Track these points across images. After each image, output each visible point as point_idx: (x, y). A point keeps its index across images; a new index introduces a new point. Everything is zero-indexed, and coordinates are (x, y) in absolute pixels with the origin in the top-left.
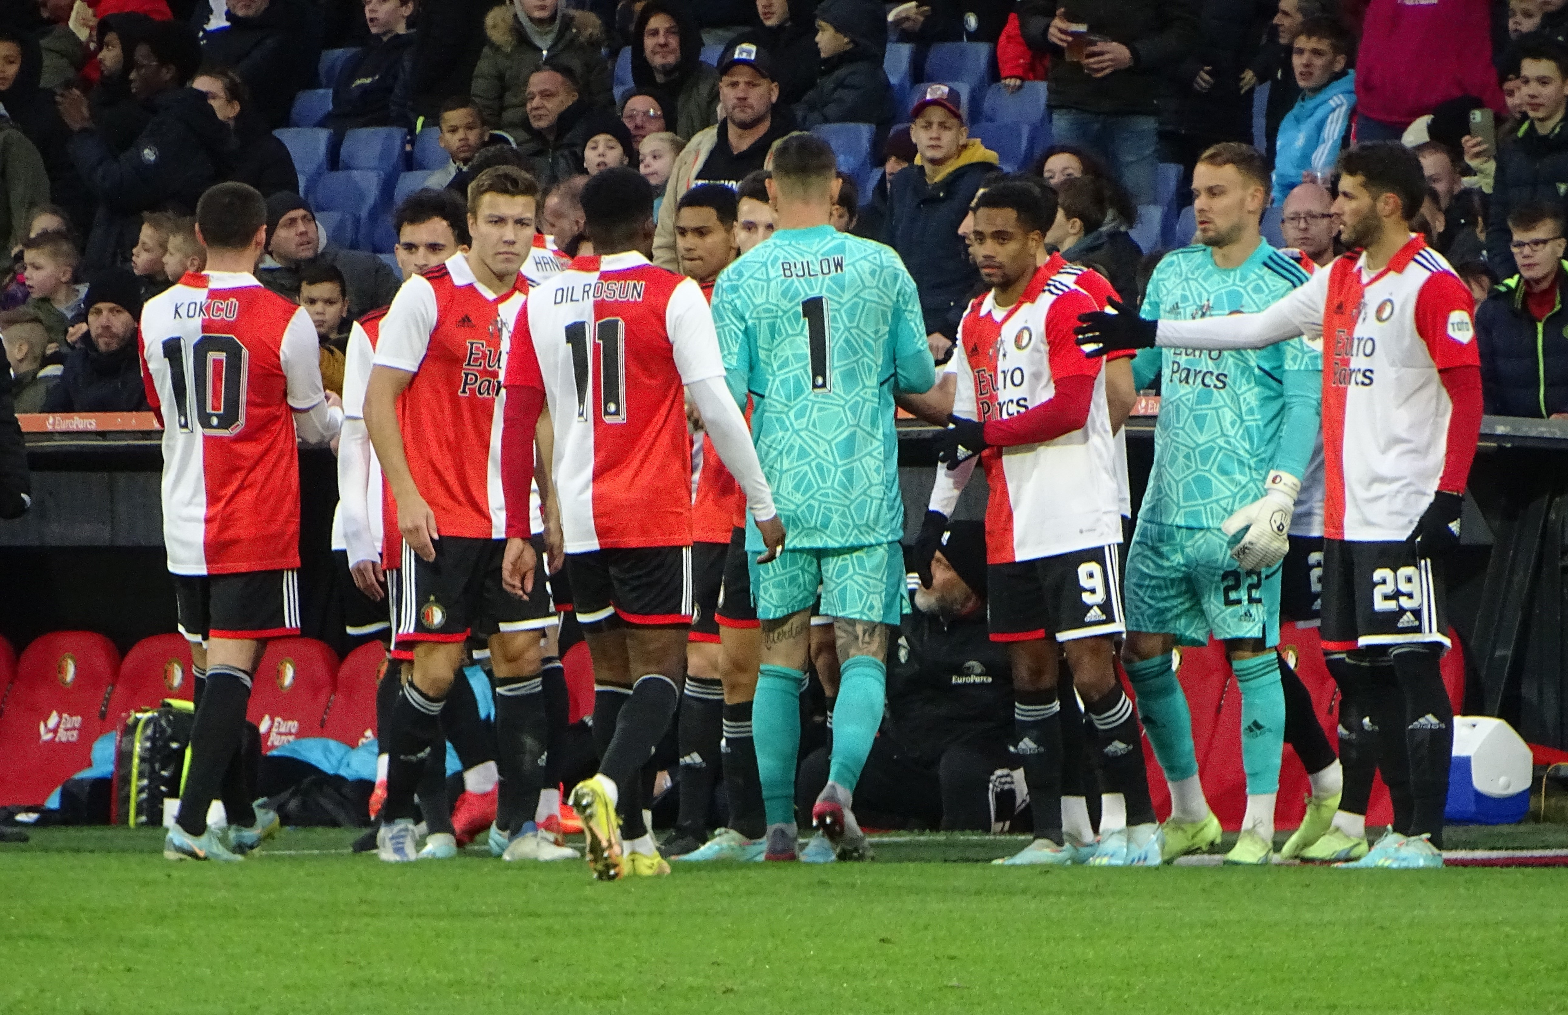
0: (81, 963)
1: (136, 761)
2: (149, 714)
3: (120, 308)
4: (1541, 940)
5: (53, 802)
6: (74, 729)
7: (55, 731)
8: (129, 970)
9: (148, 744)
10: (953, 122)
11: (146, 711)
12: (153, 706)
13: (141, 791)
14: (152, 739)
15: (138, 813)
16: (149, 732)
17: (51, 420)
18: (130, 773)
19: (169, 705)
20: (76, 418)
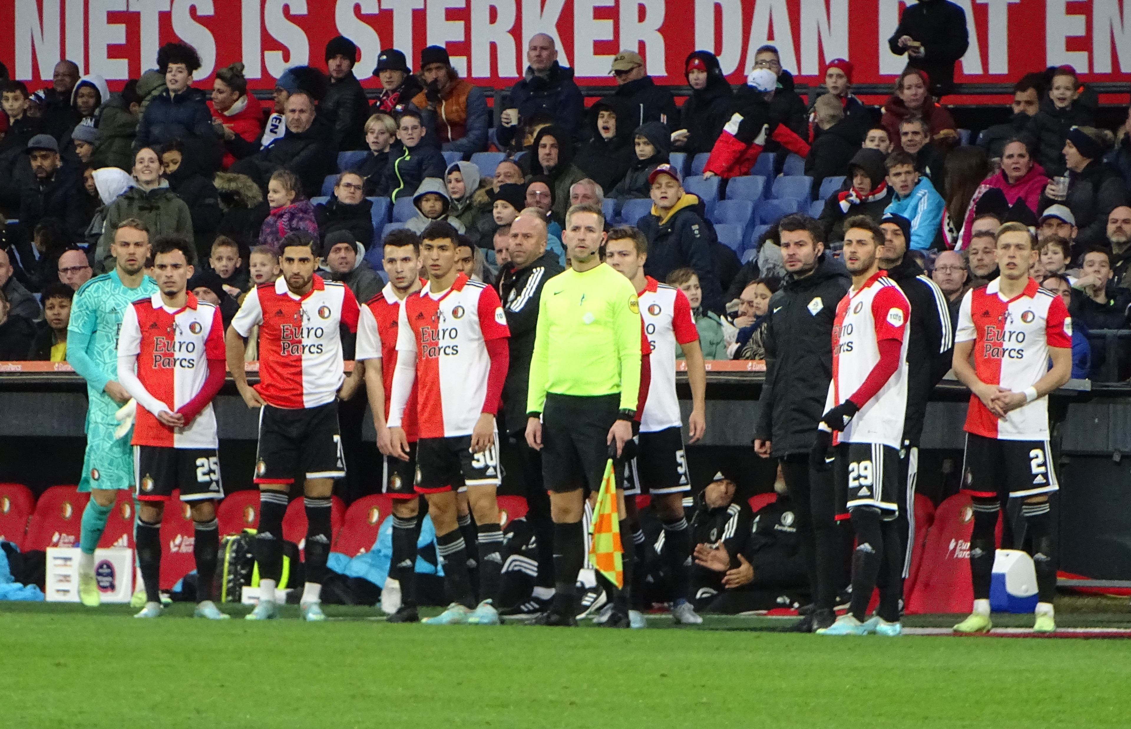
1: (226, 565)
2: (234, 537)
3: (209, 290)
4: (1047, 680)
5: (178, 587)
6: (190, 545)
7: (179, 546)
8: (223, 686)
9: (234, 555)
10: (673, 182)
11: (232, 535)
12: (237, 532)
13: (228, 582)
14: (236, 551)
15: (228, 594)
16: (235, 547)
19: (245, 532)
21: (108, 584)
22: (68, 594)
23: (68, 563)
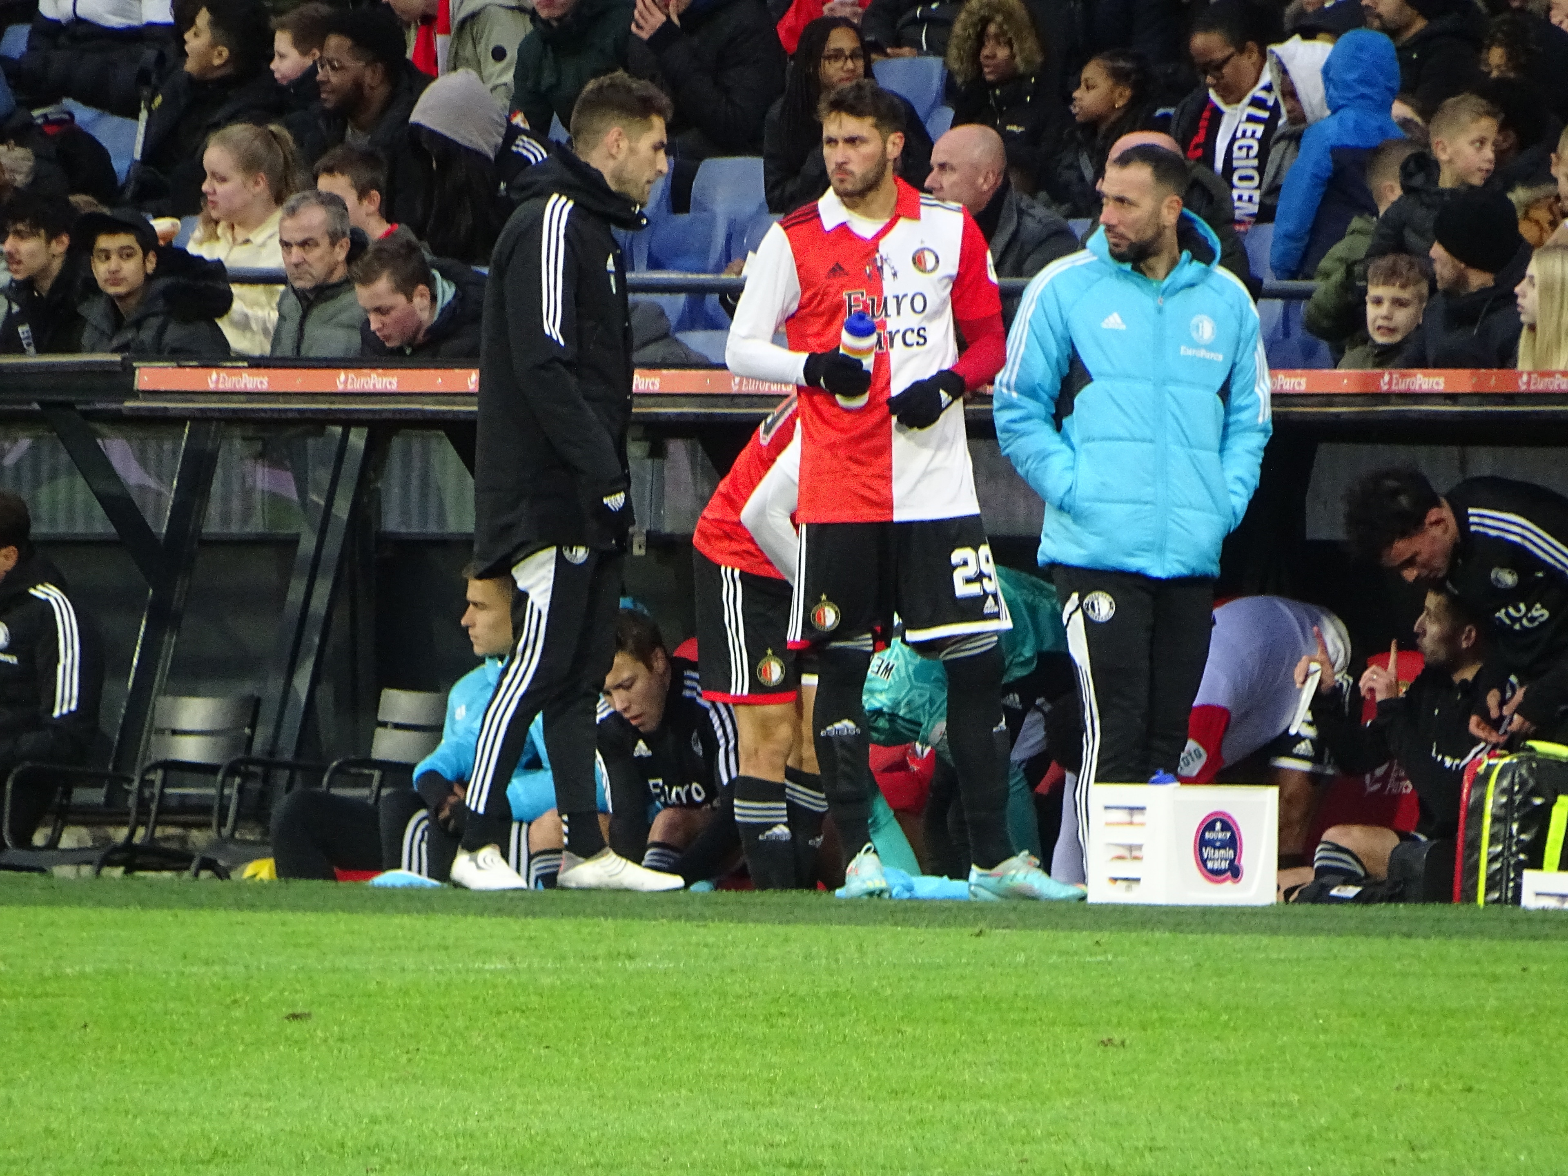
0: (1406, 1080)
1: (1487, 821)
2: (1507, 760)
7: (1382, 783)
8: (1470, 1090)
9: (1504, 799)
11: (1502, 756)
12: (1511, 750)
13: (1492, 860)
14: (1509, 792)
15: (1489, 889)
16: (1506, 783)
17: (1387, 378)
18: (1479, 836)
19: (1532, 749)
20: (1419, 376)
21: (1224, 865)
22: (1134, 886)
23: (1138, 818)
